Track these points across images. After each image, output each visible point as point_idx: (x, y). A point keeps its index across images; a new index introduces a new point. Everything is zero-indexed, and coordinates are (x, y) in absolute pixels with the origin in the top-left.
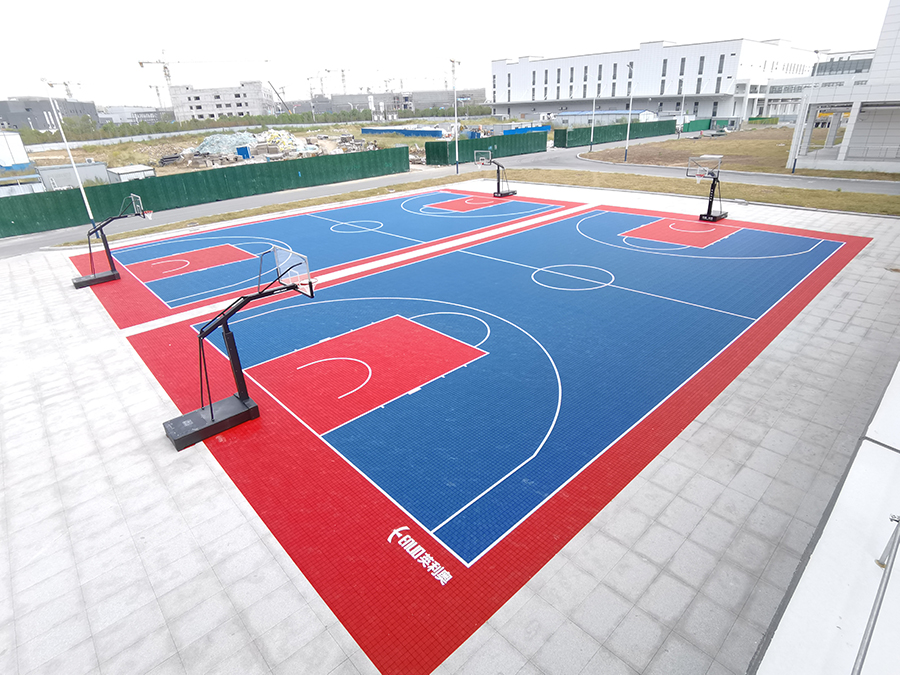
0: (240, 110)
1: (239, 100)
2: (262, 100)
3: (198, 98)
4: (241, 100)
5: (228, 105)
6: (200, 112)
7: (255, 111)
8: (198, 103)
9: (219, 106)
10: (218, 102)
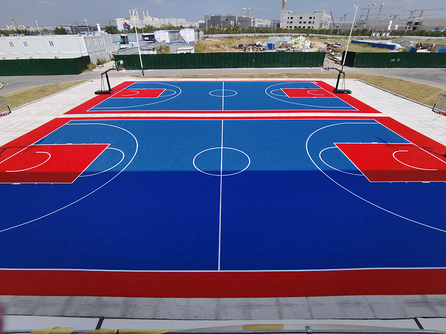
0: (310, 25)
1: (310, 20)
2: (322, 21)
3: (292, 18)
4: (311, 20)
5: (305, 23)
6: (291, 25)
7: (316, 27)
8: (291, 20)
9: (300, 22)
10: (301, 20)
